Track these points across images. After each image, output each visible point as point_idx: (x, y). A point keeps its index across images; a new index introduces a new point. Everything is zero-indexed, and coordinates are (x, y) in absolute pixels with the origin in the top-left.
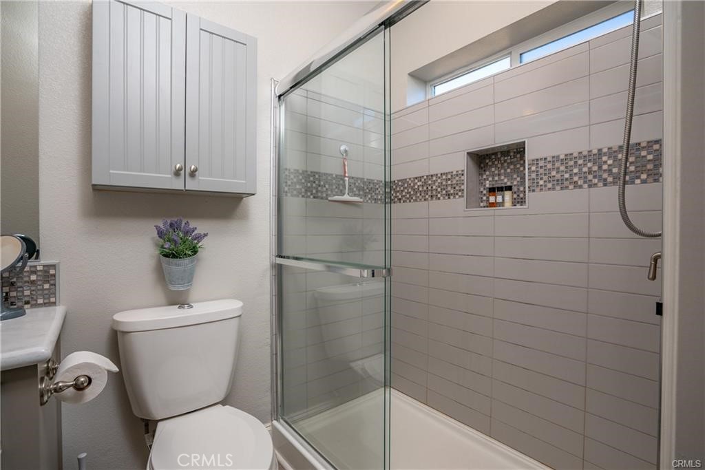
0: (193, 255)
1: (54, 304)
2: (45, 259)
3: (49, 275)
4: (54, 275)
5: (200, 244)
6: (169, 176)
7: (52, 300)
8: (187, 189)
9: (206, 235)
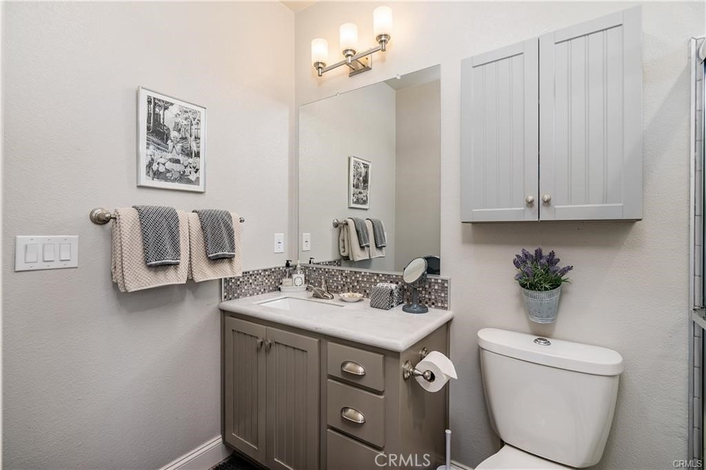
0: (551, 289)
1: (446, 308)
2: (444, 275)
3: (444, 286)
4: (447, 287)
5: (563, 278)
6: (523, 208)
7: (446, 305)
8: (541, 219)
9: (570, 268)
